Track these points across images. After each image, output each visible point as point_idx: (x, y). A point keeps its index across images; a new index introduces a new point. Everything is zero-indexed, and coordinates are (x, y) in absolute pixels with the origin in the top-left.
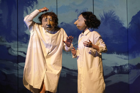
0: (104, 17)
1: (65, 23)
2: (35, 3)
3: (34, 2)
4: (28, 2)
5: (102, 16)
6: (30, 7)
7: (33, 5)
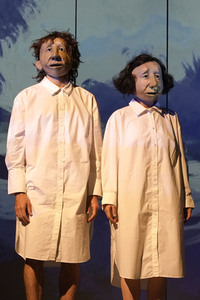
0: (193, 68)
1: (95, 82)
2: (21, 28)
3: (18, 26)
4: (5, 27)
5: (190, 67)
6: (8, 38)
7: (15, 35)
